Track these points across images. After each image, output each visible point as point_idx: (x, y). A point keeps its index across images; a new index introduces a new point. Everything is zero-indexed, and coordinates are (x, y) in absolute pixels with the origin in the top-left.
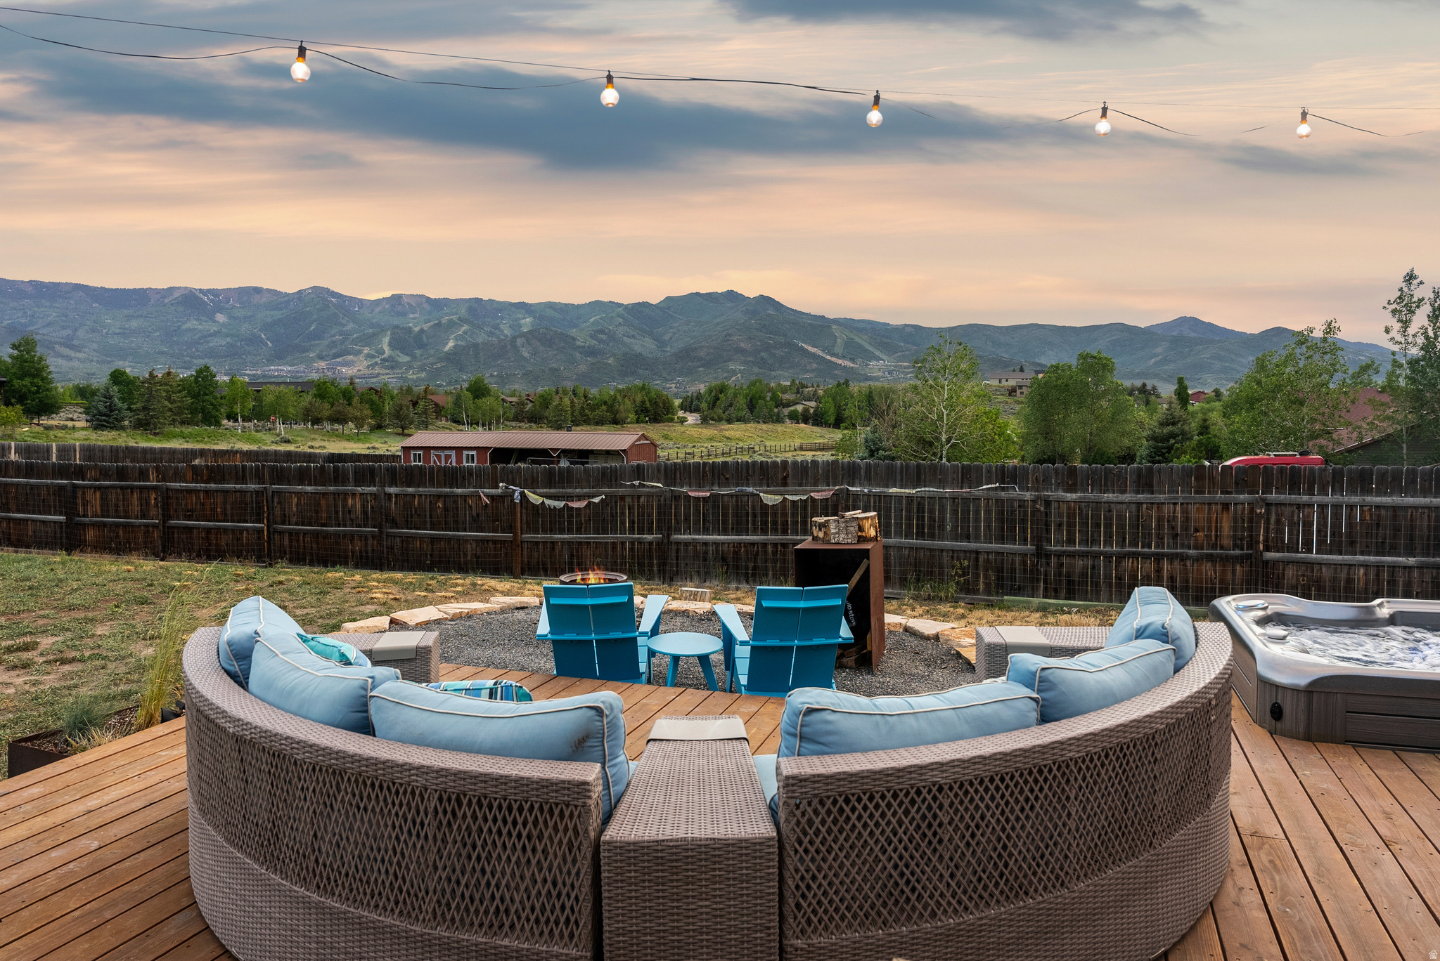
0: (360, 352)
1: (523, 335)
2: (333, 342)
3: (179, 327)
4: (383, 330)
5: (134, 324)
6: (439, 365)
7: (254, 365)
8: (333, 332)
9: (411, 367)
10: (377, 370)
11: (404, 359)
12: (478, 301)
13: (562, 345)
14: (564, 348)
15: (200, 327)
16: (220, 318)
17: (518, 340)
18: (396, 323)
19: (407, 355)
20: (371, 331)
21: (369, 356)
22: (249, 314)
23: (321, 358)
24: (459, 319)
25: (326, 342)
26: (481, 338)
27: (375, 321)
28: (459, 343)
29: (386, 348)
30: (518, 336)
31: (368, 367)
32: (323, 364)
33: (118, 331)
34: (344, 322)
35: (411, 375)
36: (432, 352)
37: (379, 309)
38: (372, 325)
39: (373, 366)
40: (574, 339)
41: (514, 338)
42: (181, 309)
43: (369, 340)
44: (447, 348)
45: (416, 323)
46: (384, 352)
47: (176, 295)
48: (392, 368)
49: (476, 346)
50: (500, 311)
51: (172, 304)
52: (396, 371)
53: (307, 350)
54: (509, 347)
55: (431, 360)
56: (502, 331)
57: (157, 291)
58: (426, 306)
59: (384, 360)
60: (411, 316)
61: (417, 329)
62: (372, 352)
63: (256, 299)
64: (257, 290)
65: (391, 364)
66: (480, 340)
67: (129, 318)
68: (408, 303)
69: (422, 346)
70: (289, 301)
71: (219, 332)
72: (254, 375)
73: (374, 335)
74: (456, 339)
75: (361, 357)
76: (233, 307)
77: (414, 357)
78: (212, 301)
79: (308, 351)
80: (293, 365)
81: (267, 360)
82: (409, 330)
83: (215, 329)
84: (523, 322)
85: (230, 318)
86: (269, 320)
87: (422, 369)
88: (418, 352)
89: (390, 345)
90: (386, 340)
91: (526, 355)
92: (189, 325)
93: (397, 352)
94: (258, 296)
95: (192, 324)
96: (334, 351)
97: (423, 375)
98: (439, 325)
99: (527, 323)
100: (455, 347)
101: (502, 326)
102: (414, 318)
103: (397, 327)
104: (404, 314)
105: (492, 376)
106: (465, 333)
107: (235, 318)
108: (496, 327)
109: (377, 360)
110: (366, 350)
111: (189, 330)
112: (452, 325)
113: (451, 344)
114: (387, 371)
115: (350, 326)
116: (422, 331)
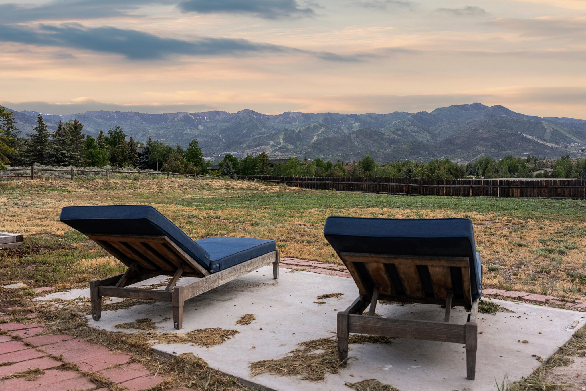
0: (268, 144)
1: (354, 133)
2: (255, 139)
3: (181, 133)
4: (279, 132)
5: (162, 132)
6: (309, 150)
7: (217, 151)
8: (254, 134)
9: (294, 152)
10: (277, 153)
11: (291, 147)
12: (329, 114)
13: (377, 137)
14: (377, 139)
15: (191, 132)
16: (201, 127)
17: (352, 135)
18: (286, 127)
19: (292, 145)
20: (273, 132)
21: (273, 146)
22: (214, 125)
23: (249, 147)
24: (320, 125)
25: (251, 139)
26: (331, 135)
27: (275, 127)
28: (320, 138)
29: (282, 141)
30: (352, 133)
31: (272, 152)
32: (250, 151)
33: (154, 135)
34: (260, 128)
35: (295, 156)
36: (305, 143)
37: (277, 120)
38: (274, 129)
39: (275, 151)
40: (383, 134)
41: (350, 135)
42: (182, 123)
43: (273, 137)
44: (313, 141)
45: (297, 127)
46: (281, 143)
47: (180, 116)
48: (285, 152)
49: (329, 139)
50: (341, 119)
51: (178, 121)
52: (287, 154)
53: (241, 143)
54: (347, 139)
55: (305, 147)
56: (342, 130)
57: (172, 115)
58: (302, 118)
59: (280, 148)
60: (294, 124)
61: (297, 131)
62: (275, 144)
63: (218, 117)
64: (218, 113)
65: (284, 149)
66: (331, 136)
67: (159, 128)
68: (292, 117)
69: (300, 140)
70: (232, 118)
71: (200, 135)
72: (217, 157)
73: (275, 134)
74: (318, 136)
75: (269, 147)
76: (206, 122)
77: (296, 146)
78: (197, 119)
79: (242, 144)
80: (235, 151)
81: (223, 149)
82: (293, 131)
83: (198, 133)
84: (354, 125)
85: (205, 127)
86: (223, 128)
87: (300, 152)
88: (298, 143)
89: (284, 140)
90: (282, 137)
91: (356, 143)
92: (186, 132)
93: (287, 143)
94: (218, 116)
95: (188, 131)
96: (255, 143)
97: (301, 155)
98: (309, 128)
99: (356, 126)
100: (317, 140)
101: (342, 128)
102: (296, 125)
103: (287, 130)
104: (290, 123)
105: (338, 156)
106: (323, 132)
107: (208, 127)
108: (339, 128)
109: (277, 148)
110: (271, 143)
111: (186, 134)
112: (315, 128)
113: (315, 138)
114: (282, 154)
115: (263, 130)
116: (300, 132)
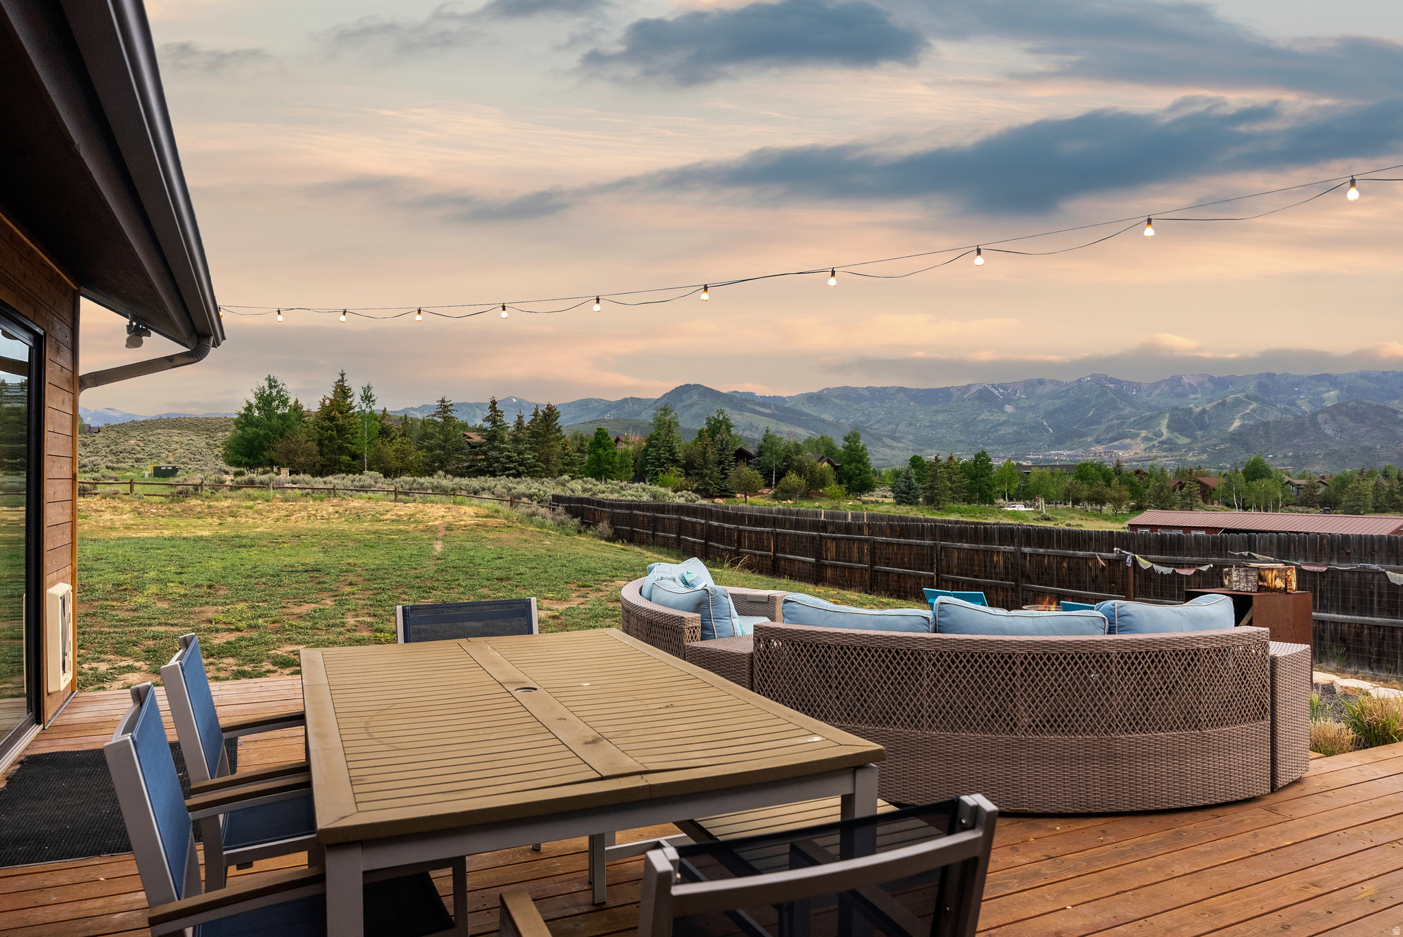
0: (1137, 435)
1: (1326, 410)
2: (1110, 426)
3: (975, 419)
4: (1160, 413)
5: (940, 417)
6: (1223, 447)
7: (1037, 450)
8: (1110, 417)
9: (1190, 450)
10: (1155, 453)
11: (1183, 440)
12: (1270, 376)
13: (1379, 419)
14: (1381, 423)
15: (992, 418)
16: (1009, 409)
17: (1320, 416)
18: (1175, 404)
19: (1187, 436)
20: (1148, 413)
21: (1147, 439)
22: (1034, 403)
23: (1098, 442)
24: (1247, 397)
25: (1103, 427)
26: (1273, 415)
27: (1153, 403)
28: (1247, 422)
29: (1164, 430)
30: (1320, 412)
31: (1145, 450)
32: (1100, 448)
33: (928, 424)
34: (1121, 406)
35: (1191, 458)
36: (1215, 432)
37: (1158, 391)
38: (1150, 408)
39: (1150, 449)
40: (1395, 412)
41: (1315, 414)
42: (977, 403)
43: (1145, 423)
44: (1232, 428)
45: (1197, 404)
46: (1162, 434)
47: (973, 391)
48: (1171, 450)
49: (1266, 425)
50: (1297, 385)
51: (970, 399)
52: (1174, 454)
53: (1084, 435)
54: (1308, 424)
55: (1214, 441)
56: (1299, 407)
57: (959, 389)
58: (1209, 385)
59: (1162, 443)
60: (1192, 396)
61: (1198, 410)
62: (1150, 435)
63: (1041, 390)
64: (1041, 382)
65: (1170, 446)
66: (1271, 418)
67: (937, 412)
68: (1189, 384)
69: (1203, 427)
70: (1068, 391)
71: (1007, 421)
72: (1036, 459)
73: (1152, 417)
74: (1243, 418)
75: (1138, 440)
76: (1020, 398)
77: (1195, 439)
78: (1002, 394)
79: (1086, 436)
80: (1071, 450)
81: (1049, 446)
82: (1190, 411)
83: (1004, 418)
84: (1326, 395)
85: (1017, 408)
86: (1051, 408)
87: (1203, 451)
88: (1199, 433)
89: (1169, 427)
90: (1165, 422)
91: (1330, 432)
92: (982, 417)
93: (1176, 434)
94: (1041, 387)
95: (985, 415)
96: (1111, 435)
97: (1205, 457)
98: (1223, 404)
99: (1331, 396)
100: (1242, 426)
101: (1299, 402)
102: (1196, 399)
103: (1176, 408)
104: (1185, 395)
105: (1285, 456)
106: (1253, 411)
107: (1021, 408)
108: (1292, 403)
109: (1156, 443)
110: (1144, 433)
111: (983, 420)
112: (1238, 403)
113: (1237, 424)
114: (1165, 454)
115: (1127, 410)
116: (1204, 411)
